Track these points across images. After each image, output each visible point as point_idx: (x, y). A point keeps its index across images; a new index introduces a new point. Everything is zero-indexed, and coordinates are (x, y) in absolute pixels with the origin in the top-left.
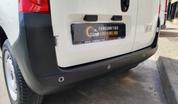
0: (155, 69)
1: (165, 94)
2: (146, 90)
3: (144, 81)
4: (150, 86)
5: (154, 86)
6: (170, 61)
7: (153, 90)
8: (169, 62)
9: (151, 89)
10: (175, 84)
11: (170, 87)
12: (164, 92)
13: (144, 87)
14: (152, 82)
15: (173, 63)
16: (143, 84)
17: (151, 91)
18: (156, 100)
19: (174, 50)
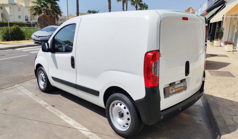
0: (202, 105)
1: (211, 125)
2: (198, 122)
3: (195, 115)
4: (200, 119)
5: (203, 119)
6: (213, 98)
7: (202, 122)
8: (212, 100)
9: (201, 121)
10: (218, 117)
11: (214, 119)
12: (210, 123)
13: (196, 120)
14: (201, 116)
15: (215, 101)
16: (195, 118)
17: (201, 123)
18: (205, 128)
19: (216, 86)
